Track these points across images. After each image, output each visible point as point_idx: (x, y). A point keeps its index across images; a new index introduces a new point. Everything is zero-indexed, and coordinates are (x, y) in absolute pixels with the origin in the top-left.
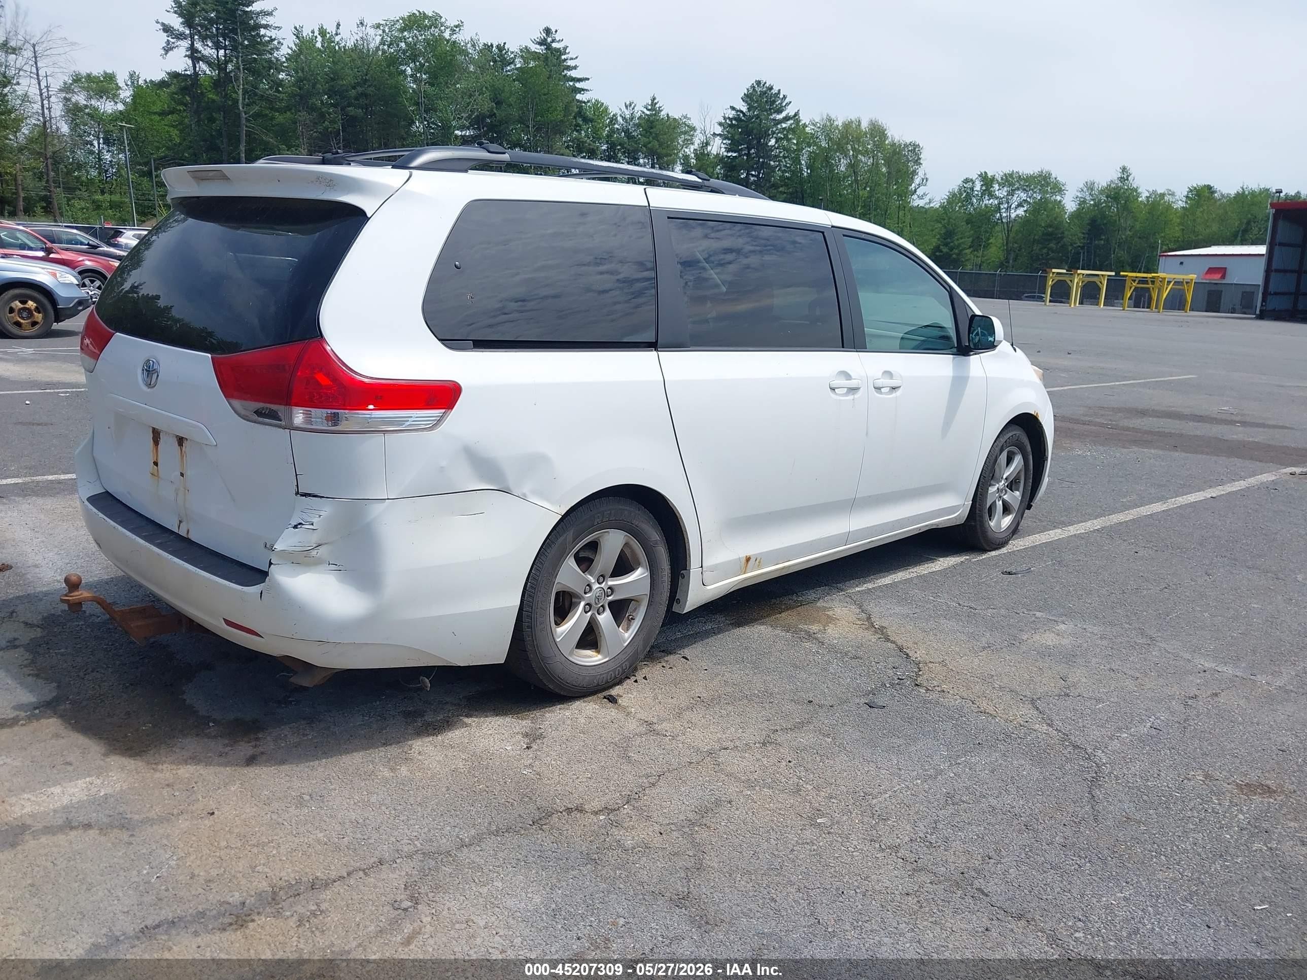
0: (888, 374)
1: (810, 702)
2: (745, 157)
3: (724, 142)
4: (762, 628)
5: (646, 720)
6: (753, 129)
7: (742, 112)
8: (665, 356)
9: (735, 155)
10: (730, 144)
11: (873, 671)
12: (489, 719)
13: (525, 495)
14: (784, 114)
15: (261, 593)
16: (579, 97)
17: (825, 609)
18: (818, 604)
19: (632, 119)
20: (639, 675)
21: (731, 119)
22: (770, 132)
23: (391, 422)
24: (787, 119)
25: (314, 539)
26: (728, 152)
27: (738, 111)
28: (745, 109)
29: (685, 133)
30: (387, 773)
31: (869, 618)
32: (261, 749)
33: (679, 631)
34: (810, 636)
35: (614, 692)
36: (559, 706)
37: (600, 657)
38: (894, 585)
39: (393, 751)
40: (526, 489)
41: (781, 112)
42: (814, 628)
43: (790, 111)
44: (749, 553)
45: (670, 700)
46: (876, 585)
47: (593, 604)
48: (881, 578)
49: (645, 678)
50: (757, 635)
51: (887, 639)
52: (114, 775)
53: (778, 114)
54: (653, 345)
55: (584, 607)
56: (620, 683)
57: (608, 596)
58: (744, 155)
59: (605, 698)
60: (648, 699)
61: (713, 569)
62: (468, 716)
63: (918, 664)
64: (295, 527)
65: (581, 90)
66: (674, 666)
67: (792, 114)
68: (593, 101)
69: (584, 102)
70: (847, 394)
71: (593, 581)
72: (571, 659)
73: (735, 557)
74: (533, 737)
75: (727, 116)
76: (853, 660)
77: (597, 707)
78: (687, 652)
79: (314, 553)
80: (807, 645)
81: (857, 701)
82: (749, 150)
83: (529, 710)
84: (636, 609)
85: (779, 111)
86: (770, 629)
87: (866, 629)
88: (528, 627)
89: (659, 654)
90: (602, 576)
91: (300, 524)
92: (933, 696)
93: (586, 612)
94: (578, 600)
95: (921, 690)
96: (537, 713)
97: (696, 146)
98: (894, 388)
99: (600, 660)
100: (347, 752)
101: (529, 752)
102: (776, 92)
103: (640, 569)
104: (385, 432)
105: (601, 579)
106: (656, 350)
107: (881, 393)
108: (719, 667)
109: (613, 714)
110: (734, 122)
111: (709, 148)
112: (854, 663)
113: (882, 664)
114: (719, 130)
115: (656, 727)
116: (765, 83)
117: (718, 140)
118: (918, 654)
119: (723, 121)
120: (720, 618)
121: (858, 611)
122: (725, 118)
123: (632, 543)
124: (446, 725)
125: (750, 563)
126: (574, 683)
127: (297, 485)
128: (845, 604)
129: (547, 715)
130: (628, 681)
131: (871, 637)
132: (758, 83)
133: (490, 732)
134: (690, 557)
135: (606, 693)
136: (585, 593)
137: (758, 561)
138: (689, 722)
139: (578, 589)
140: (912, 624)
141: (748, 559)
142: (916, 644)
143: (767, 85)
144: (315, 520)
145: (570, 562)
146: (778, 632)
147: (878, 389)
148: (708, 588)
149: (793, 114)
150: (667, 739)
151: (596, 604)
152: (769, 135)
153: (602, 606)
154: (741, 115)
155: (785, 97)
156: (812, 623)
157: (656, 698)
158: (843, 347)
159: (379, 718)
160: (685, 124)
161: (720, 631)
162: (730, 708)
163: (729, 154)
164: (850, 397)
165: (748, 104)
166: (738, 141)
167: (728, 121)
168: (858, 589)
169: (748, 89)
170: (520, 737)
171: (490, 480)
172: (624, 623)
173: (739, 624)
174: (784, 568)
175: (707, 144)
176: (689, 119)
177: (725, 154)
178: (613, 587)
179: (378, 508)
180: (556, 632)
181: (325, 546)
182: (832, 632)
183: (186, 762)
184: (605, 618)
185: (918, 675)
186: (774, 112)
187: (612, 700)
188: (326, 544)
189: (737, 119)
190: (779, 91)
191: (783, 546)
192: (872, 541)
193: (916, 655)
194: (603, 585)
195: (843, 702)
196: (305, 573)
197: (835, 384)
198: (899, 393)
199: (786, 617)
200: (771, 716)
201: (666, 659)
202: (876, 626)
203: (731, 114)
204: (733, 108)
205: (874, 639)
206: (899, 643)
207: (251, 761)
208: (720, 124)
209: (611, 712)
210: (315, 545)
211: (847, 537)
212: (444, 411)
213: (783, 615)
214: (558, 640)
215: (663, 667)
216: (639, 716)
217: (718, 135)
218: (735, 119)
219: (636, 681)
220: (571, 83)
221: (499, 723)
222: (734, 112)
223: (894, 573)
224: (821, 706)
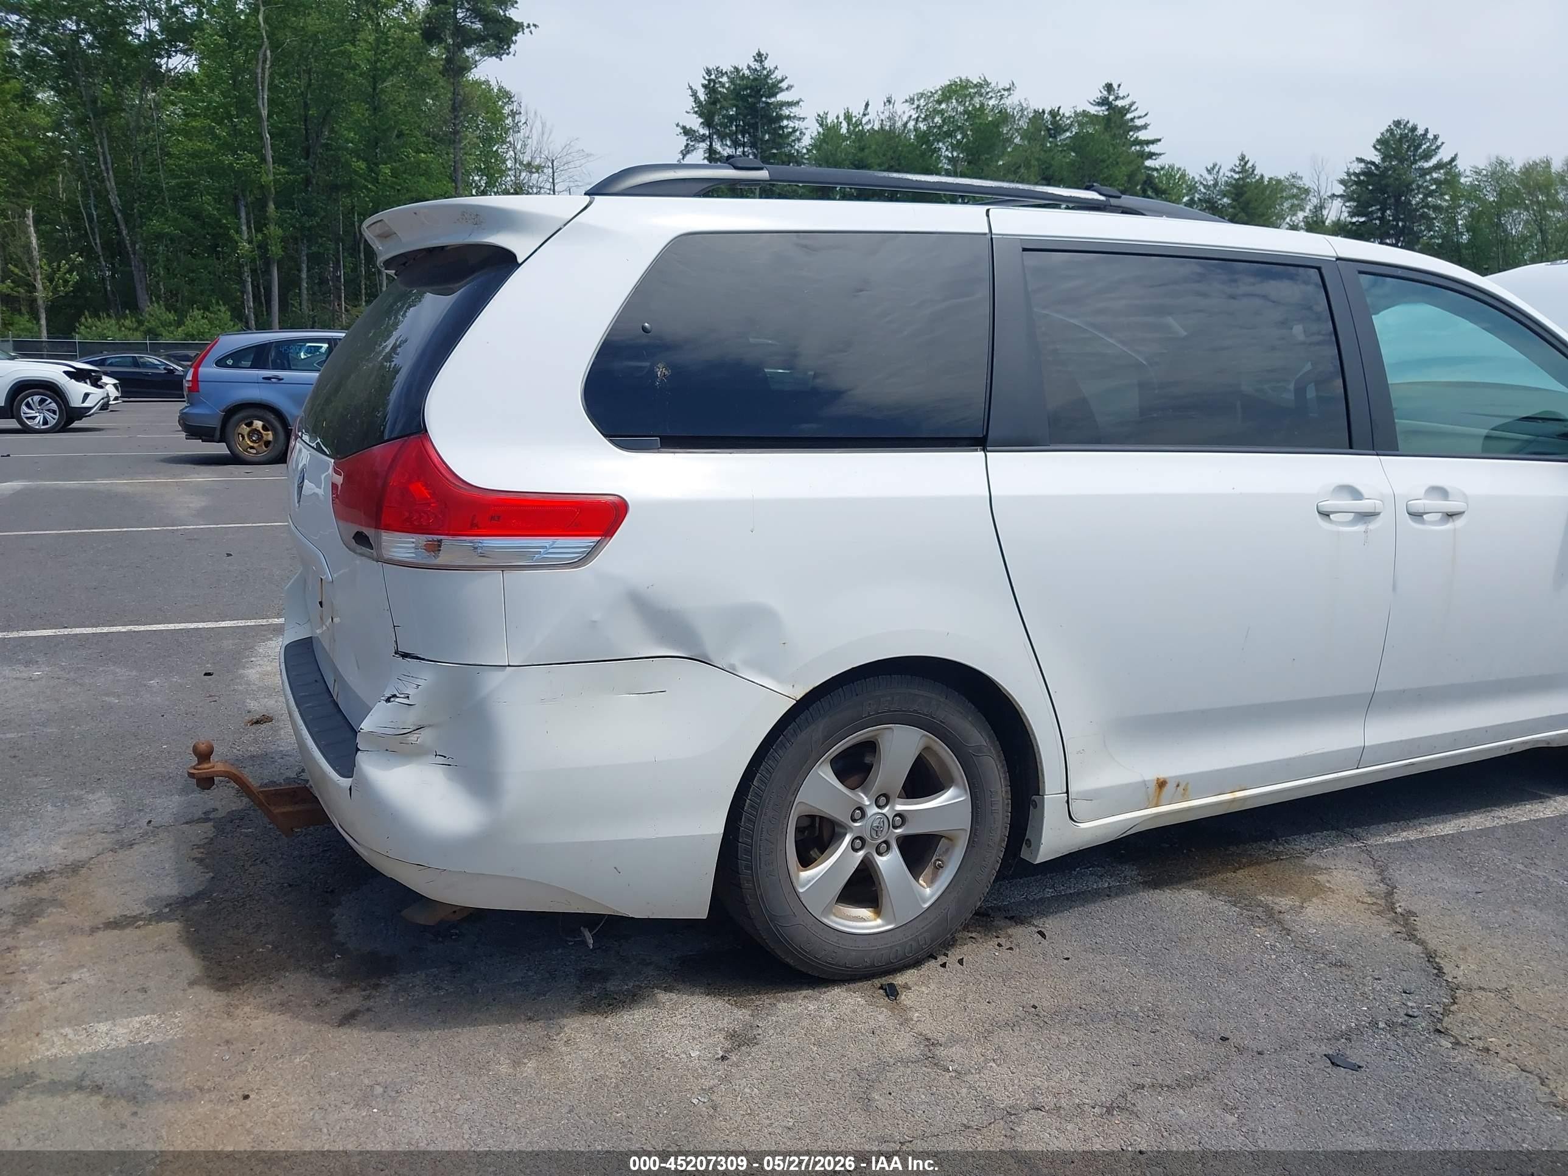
0: (1441, 492)
1: (1224, 1039)
2: (1377, 222)
3: (1348, 204)
4: (1193, 894)
5: (930, 1036)
6: (1387, 186)
7: (1373, 163)
8: (997, 459)
9: (1362, 219)
10: (1356, 207)
11: (1363, 994)
12: (693, 999)
13: (733, 666)
14: (1434, 161)
15: (350, 789)
16: (1148, 163)
17: (1317, 869)
18: (1307, 861)
19: (1216, 184)
20: (954, 955)
21: (1357, 175)
22: (1414, 186)
23: (522, 553)
24: (1438, 167)
25: (411, 718)
26: (1352, 217)
27: (1368, 163)
28: (1377, 159)
29: (1294, 196)
30: (504, 1069)
31: (1390, 894)
32: (370, 1003)
33: (1053, 887)
34: (1272, 917)
35: (899, 980)
36: (804, 993)
37: (879, 921)
38: (1457, 838)
39: (534, 1031)
40: (735, 658)
41: (1431, 157)
42: (1284, 902)
43: (1444, 155)
44: (1163, 775)
45: (984, 1006)
46: (1425, 835)
47: (868, 839)
48: (1437, 823)
49: (961, 962)
50: (1178, 906)
51: (1412, 937)
52: (180, 1016)
53: (1427, 161)
54: (980, 442)
55: (853, 841)
56: (917, 963)
57: (895, 827)
58: (1376, 219)
59: (881, 988)
60: (948, 1000)
61: (1089, 796)
62: (668, 989)
63: (1453, 989)
64: (388, 700)
65: (1151, 155)
66: (1018, 945)
67: (1446, 159)
68: (1167, 167)
69: (1156, 170)
70: (1353, 523)
71: (867, 803)
72: (825, 921)
73: (1138, 779)
74: (740, 1040)
75: (1351, 171)
76: (1333, 969)
77: (863, 1002)
78: (1050, 924)
79: (413, 738)
80: (1259, 932)
81: (1313, 1048)
82: (1383, 211)
83: (758, 993)
84: (947, 850)
85: (1427, 156)
86: (1207, 896)
87: (1379, 913)
88: (747, 867)
89: (1002, 923)
90: (884, 795)
91: (394, 696)
92: (1463, 1057)
93: (856, 850)
94: (843, 831)
95: (1444, 1042)
96: (766, 999)
97: (1307, 213)
98: (1450, 516)
99: (878, 927)
100: (474, 1023)
101: (722, 1067)
102: (1423, 133)
103: (952, 789)
104: (503, 568)
105: (883, 800)
106: (984, 450)
107: (1423, 522)
108: (1091, 956)
109: (881, 1018)
110: (1362, 178)
111: (1325, 212)
112: (1333, 974)
113: (1384, 982)
114: (1340, 190)
115: (941, 1052)
116: (1408, 122)
117: (1337, 203)
118: (1459, 971)
119: (1346, 178)
120: (1130, 871)
121: (1375, 877)
122: (1348, 174)
123: (936, 747)
124: (631, 998)
125: (1165, 790)
126: (829, 960)
127: (396, 642)
128: (1356, 865)
129: (781, 1005)
130: (932, 963)
131: (1382, 929)
132: (1397, 123)
133: (683, 1022)
134: (1043, 775)
135: (885, 980)
136: (854, 821)
137: (1181, 788)
138: (999, 1049)
139: (840, 815)
140: (1468, 912)
141: (1162, 784)
142: (1465, 949)
143: (1410, 125)
144: (410, 691)
145: (825, 773)
146: (1220, 904)
147: (1417, 515)
148: (1082, 825)
149: (1449, 159)
150: (948, 1076)
151: (873, 838)
152: (1413, 190)
153: (886, 842)
154: (1373, 168)
155: (1436, 138)
156: (1284, 893)
157: (962, 999)
158: (1351, 447)
159: (547, 975)
160: (1294, 186)
161: (1121, 891)
162: (1078, 1034)
163: (1354, 220)
164: (1360, 528)
165: (1382, 153)
166: (1368, 202)
167: (1353, 177)
168: (1388, 839)
169: (1382, 134)
170: (721, 1037)
171: (674, 643)
172: (928, 871)
173: (1156, 884)
174: (1233, 801)
175: (1322, 207)
176: (1301, 178)
177: (1349, 219)
178: (905, 814)
179: (499, 676)
180: (798, 876)
181: (430, 729)
182: (1315, 912)
183: (272, 1008)
184: (889, 863)
185: (1446, 1012)
186: (1420, 160)
187: (892, 992)
188: (430, 726)
189: (1367, 173)
190: (1427, 131)
191: (1231, 765)
192: (1413, 764)
193: (1455, 973)
194: (885, 810)
195: (1286, 1047)
196: (404, 765)
197: (1328, 504)
198: (1459, 523)
199: (1245, 878)
200: (1143, 1057)
201: (1010, 931)
202: (1399, 910)
203: (1358, 167)
204: (1360, 160)
205: (1386, 931)
206: (1432, 944)
207: (348, 1019)
208: (1342, 182)
209: (881, 1015)
210: (413, 728)
211: (1361, 756)
212: (599, 538)
213: (1240, 874)
214: (801, 890)
215: (999, 945)
216: (920, 1027)
217: (1338, 196)
218: (1363, 173)
219: (944, 965)
220: (1138, 148)
221: (703, 1008)
222: (1362, 165)
223: (1465, 816)
224: (1240, 1050)
